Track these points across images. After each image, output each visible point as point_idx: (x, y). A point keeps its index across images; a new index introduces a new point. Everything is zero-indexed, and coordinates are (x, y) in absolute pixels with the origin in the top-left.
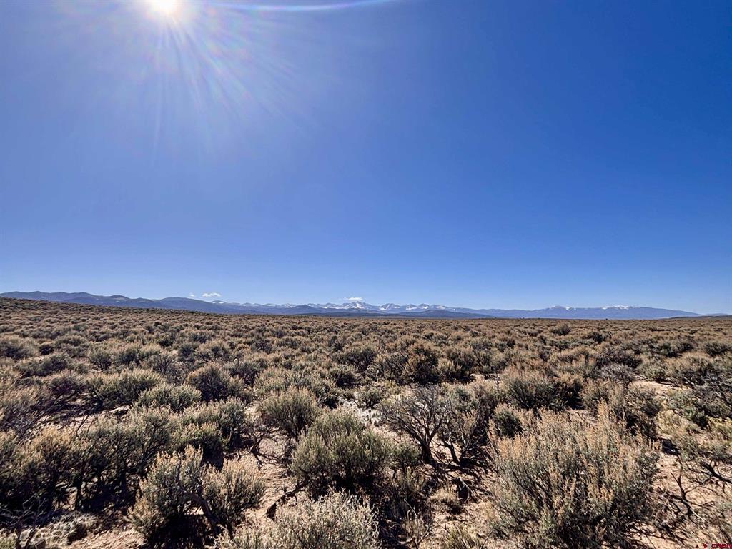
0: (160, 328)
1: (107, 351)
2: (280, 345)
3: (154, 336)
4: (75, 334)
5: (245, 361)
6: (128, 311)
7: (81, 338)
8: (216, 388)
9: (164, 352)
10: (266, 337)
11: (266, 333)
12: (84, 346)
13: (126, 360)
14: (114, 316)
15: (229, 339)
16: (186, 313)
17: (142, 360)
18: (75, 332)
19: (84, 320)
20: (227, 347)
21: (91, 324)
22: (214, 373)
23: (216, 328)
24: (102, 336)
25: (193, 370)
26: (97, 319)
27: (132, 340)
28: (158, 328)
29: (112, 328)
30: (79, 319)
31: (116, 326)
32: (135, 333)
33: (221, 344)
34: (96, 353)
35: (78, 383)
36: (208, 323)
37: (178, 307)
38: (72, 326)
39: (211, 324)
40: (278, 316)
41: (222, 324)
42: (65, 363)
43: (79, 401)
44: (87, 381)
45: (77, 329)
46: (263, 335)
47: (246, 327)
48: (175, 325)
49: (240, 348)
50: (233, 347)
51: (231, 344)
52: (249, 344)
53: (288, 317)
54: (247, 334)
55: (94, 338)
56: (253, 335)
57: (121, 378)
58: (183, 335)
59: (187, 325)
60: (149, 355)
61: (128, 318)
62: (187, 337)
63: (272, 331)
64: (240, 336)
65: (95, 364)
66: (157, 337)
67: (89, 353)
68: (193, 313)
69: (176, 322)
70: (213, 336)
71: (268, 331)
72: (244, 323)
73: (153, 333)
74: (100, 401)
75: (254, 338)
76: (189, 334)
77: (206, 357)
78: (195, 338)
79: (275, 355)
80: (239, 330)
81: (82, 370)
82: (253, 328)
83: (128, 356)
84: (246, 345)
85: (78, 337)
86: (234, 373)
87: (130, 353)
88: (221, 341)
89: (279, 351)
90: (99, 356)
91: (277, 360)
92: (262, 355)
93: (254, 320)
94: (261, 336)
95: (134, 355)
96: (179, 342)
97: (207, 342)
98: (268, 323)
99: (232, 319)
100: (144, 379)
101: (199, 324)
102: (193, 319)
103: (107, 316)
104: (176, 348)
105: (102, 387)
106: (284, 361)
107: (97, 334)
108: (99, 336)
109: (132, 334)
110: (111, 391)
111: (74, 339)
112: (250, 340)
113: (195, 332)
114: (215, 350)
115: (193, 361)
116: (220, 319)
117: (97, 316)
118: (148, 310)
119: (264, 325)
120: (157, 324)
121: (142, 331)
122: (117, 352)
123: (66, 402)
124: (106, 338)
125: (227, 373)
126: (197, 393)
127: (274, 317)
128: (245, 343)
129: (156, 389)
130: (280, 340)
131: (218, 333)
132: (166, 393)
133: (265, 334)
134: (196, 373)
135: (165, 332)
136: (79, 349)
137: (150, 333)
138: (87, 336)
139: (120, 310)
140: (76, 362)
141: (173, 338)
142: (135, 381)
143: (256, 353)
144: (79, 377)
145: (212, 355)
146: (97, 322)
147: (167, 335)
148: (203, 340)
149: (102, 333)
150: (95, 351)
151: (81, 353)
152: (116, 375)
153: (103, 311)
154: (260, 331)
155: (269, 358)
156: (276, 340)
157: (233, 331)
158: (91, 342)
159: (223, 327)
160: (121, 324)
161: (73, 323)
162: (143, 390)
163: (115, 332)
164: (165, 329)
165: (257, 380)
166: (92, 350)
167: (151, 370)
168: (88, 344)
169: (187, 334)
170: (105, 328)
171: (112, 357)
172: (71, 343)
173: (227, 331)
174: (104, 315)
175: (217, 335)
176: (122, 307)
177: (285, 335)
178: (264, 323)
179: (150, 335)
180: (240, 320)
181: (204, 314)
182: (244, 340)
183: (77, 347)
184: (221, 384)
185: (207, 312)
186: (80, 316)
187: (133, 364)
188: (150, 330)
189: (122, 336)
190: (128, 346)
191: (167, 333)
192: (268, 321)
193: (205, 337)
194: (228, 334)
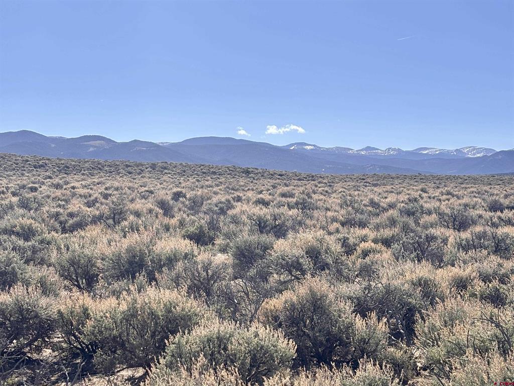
0: (183, 203)
1: (87, 252)
2: (466, 247)
3: (174, 221)
4: (23, 216)
5: (384, 281)
6: (114, 169)
7: (36, 225)
8: (323, 339)
9: (202, 256)
10: (426, 227)
11: (426, 219)
12: (42, 242)
13: (127, 271)
14: (89, 181)
15: (337, 231)
16: (233, 171)
17: (161, 272)
18: (21, 211)
19: (34, 190)
20: (337, 248)
21: (48, 197)
22: (317, 304)
23: (304, 206)
24: (71, 222)
25: (268, 294)
26: (58, 186)
27: (134, 228)
28: (181, 205)
29: (89, 205)
30: (24, 187)
31: (96, 201)
32: (138, 214)
33: (321, 241)
34: (67, 256)
35: (43, 314)
36: (283, 195)
37: (216, 160)
38: (15, 199)
39: (292, 196)
40: (448, 178)
41: (315, 197)
42: (14, 273)
43: (47, 352)
44: (59, 311)
45: (24, 205)
46: (417, 223)
47: (373, 203)
48: (215, 199)
49: (365, 254)
50: (349, 249)
51: (344, 242)
52: (387, 243)
53: (475, 181)
54: (377, 220)
55: (57, 225)
56: (393, 222)
57: (124, 307)
58: (235, 221)
59: (239, 199)
60: (171, 261)
61: (116, 184)
62: (244, 224)
63: (441, 215)
64: (362, 225)
65: (66, 278)
66: (182, 224)
67: (54, 256)
68: (247, 172)
69: (216, 193)
70: (300, 223)
71: (429, 213)
72: (366, 195)
73: (173, 217)
74: (87, 353)
75: (396, 230)
76: (250, 218)
77: (293, 268)
78: (261, 226)
79: (456, 271)
80: (357, 211)
81: (46, 289)
82: (392, 206)
83: (131, 263)
84: (379, 246)
85: (27, 222)
86: (362, 309)
87: (134, 257)
88: (320, 233)
89: (465, 262)
90: (73, 262)
91: (461, 284)
92: (424, 270)
93: (389, 188)
94: (412, 225)
95: (142, 259)
96: (227, 236)
97: (290, 234)
98: (424, 195)
99: (338, 187)
100: (170, 311)
101: (266, 196)
102: (251, 186)
103: (76, 181)
104: (223, 250)
105: (89, 324)
106: (479, 286)
107: (62, 219)
108: (66, 221)
109: (132, 217)
110: (106, 334)
111: (22, 227)
112: (387, 233)
113: (262, 213)
114: (313, 253)
115: (264, 277)
116: (310, 186)
117: (56, 180)
118: (153, 167)
119: (416, 200)
120: (177, 196)
121: (150, 211)
122: (108, 252)
123: (25, 354)
124: (80, 225)
125: (348, 307)
126: (286, 346)
127: (439, 180)
128: (375, 241)
129: (200, 333)
130: (465, 235)
131: (311, 218)
132: (221, 342)
133: (422, 222)
134: (276, 303)
135: (197, 212)
136: (34, 247)
137: (165, 214)
138: (43, 220)
139: (98, 167)
140: (33, 272)
141: (213, 226)
142: (153, 314)
143: (409, 265)
144: (43, 301)
145: (306, 263)
146: (58, 193)
147: (202, 220)
148: (280, 231)
149: (71, 215)
150: (64, 250)
151: (40, 255)
152: (113, 301)
153: (66, 169)
154: (410, 213)
155: (443, 276)
156: (452, 236)
157: (343, 212)
158: (53, 233)
159: (320, 204)
160: (106, 196)
161: (14, 194)
162: (174, 332)
163: (97, 213)
164: (195, 205)
165: (420, 327)
166: (59, 249)
167: (184, 293)
168: (47, 236)
169: (244, 218)
170: (76, 205)
171: (99, 263)
172: (18, 234)
173: (329, 214)
174: (69, 178)
175: (308, 222)
176: (102, 161)
177: (474, 223)
178: (416, 195)
179: (166, 220)
180: (356, 188)
181: (272, 176)
182: (372, 235)
183: (30, 243)
184: (335, 330)
185: (278, 171)
186: (25, 181)
187: (141, 278)
188: (166, 209)
189: (111, 221)
190: (126, 243)
191: (201, 215)
192: (423, 190)
193: (284, 223)
194: (334, 220)
